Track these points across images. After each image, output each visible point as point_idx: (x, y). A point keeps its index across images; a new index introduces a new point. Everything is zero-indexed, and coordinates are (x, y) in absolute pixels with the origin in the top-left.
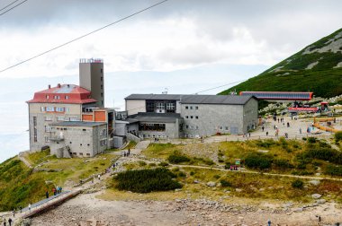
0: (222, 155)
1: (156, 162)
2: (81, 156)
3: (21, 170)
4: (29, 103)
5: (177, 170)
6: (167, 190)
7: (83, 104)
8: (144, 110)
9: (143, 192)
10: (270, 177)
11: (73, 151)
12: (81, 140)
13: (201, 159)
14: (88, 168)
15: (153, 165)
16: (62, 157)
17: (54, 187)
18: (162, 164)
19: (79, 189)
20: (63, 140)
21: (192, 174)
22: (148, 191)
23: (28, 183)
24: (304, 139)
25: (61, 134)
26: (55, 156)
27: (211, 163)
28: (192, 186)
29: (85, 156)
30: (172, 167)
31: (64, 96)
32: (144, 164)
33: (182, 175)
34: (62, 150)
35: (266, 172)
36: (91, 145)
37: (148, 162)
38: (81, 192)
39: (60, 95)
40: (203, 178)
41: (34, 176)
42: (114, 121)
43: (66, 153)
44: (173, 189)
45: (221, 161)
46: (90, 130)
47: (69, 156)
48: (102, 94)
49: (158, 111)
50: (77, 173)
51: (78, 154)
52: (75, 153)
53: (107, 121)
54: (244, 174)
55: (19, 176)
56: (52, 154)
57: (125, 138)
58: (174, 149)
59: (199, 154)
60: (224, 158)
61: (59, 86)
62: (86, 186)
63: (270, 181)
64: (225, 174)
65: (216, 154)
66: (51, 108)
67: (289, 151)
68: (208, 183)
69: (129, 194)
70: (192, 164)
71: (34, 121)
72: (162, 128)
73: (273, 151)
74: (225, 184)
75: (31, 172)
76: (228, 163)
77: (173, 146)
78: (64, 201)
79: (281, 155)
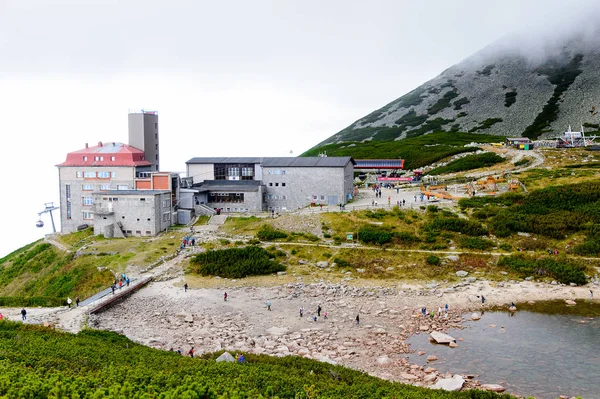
0: (327, 229)
1: (242, 239)
2: (138, 235)
3: (54, 256)
4: (60, 167)
5: (273, 248)
6: (268, 274)
7: (137, 167)
8: (211, 177)
9: (236, 278)
10: (395, 254)
11: (126, 229)
12: (139, 214)
13: (301, 235)
14: (152, 249)
15: (240, 243)
16: (112, 237)
17: (112, 275)
18: (250, 242)
19: (148, 276)
20: (112, 214)
21: (294, 253)
22: (243, 276)
23: (71, 270)
24: (423, 208)
25: (110, 206)
26: (101, 236)
27: (314, 239)
28: (298, 268)
29: (145, 235)
30: (266, 245)
31: (109, 156)
32: (228, 243)
33: (281, 255)
34: (112, 227)
35: (387, 247)
36: (153, 220)
37: (232, 241)
38: (152, 280)
39: (103, 155)
40: (310, 258)
41: (77, 262)
42: (178, 190)
43: (118, 232)
44: (275, 272)
45: (328, 236)
46: (150, 199)
47: (121, 235)
48: (157, 157)
49: (231, 178)
50: (141, 256)
51: (134, 233)
52: (130, 232)
53: (170, 189)
54: (362, 251)
55: (54, 264)
56: (97, 233)
57: (193, 211)
58: (262, 224)
59: (298, 228)
60: (330, 232)
61: (101, 145)
62: (157, 272)
63: (396, 258)
64: (336, 250)
65: (319, 227)
66: (91, 173)
67: (409, 223)
68: (319, 264)
69: (217, 280)
70: (290, 240)
71: (66, 191)
72: (240, 198)
73: (389, 222)
74: (341, 264)
75: (71, 257)
76: (337, 239)
77: (259, 220)
78: (133, 291)
79: (401, 228)
